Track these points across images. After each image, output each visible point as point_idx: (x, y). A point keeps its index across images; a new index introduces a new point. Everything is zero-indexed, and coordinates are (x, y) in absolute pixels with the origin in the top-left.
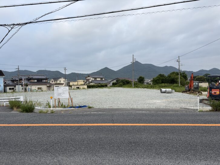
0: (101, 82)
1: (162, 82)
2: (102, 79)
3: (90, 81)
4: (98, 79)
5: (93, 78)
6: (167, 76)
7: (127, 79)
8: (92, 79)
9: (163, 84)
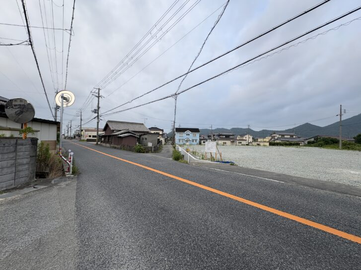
0: (290, 140)
2: (293, 136)
3: (276, 138)
4: (286, 137)
5: (280, 135)
8: (278, 136)
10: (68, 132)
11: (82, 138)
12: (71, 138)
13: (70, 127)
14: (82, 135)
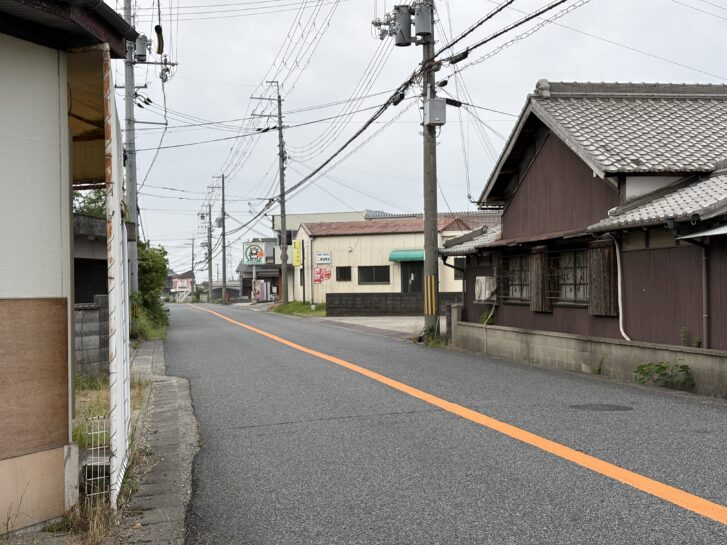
10: (209, 258)
11: (296, 292)
12: (225, 295)
13: (221, 222)
14: (291, 269)
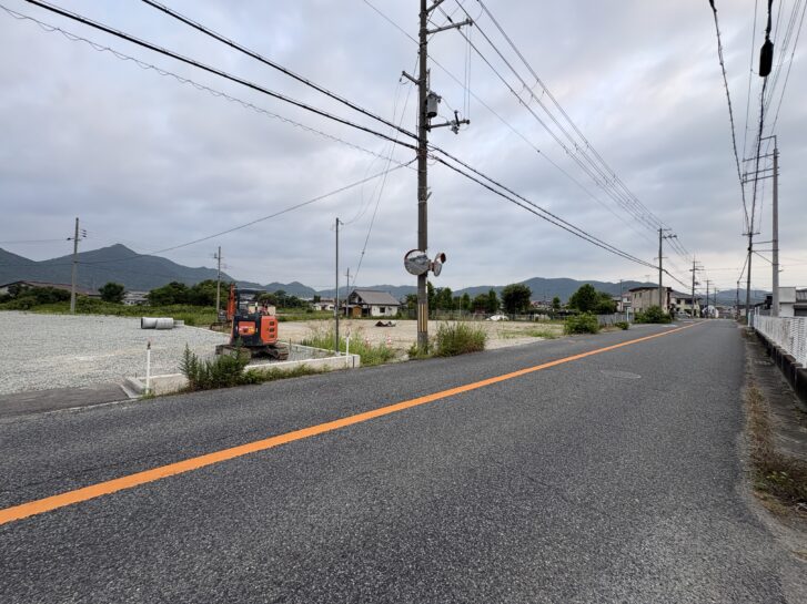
1: (177, 302)
6: (190, 288)
7: (60, 288)
9: (177, 307)
